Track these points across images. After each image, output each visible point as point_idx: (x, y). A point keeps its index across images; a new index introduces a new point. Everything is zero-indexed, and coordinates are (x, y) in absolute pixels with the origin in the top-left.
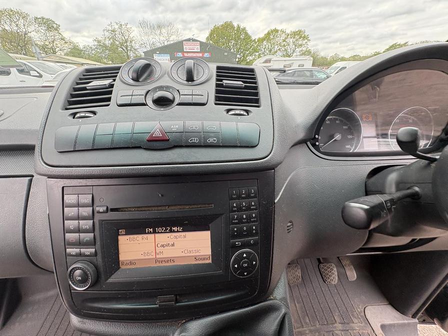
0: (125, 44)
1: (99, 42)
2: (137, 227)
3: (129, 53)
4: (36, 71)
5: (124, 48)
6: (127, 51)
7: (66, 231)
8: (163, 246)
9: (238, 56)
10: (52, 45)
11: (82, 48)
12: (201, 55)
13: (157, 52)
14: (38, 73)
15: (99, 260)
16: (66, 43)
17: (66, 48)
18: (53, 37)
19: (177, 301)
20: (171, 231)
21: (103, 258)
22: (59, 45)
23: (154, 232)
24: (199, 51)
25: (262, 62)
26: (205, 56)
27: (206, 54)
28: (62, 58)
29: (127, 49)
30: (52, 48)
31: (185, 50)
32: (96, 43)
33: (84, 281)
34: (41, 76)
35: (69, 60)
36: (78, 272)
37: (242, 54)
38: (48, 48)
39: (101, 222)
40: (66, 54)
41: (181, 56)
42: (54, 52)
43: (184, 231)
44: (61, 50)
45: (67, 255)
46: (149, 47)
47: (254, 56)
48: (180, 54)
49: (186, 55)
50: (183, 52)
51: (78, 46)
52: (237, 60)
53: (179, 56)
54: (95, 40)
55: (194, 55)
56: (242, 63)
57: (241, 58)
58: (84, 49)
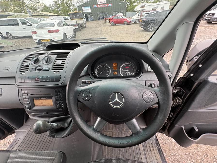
0: (68, 2)
1: (56, 2)
2: (37, 98)
3: (70, 7)
4: (29, 23)
5: (68, 5)
6: (70, 6)
7: (24, 98)
8: (43, 102)
9: (128, 4)
10: (35, 6)
11: (48, 7)
12: (106, 5)
13: (84, 6)
14: (30, 24)
15: (30, 104)
16: (41, 4)
17: (41, 7)
18: (34, 2)
19: (47, 114)
20: (44, 99)
21: (31, 104)
22: (38, 6)
23: (41, 99)
24: (106, 3)
25: (140, 7)
26: (109, 6)
27: (109, 5)
28: (40, 13)
29: (69, 5)
30: (35, 7)
31: (98, 3)
32: (54, 3)
33: (28, 108)
34: (31, 25)
35: (43, 14)
36: (27, 107)
37: (130, 2)
38: (33, 8)
39: (30, 97)
40: (42, 11)
41: (96, 7)
42: (36, 10)
43: (47, 99)
44: (39, 9)
45: (25, 103)
46: (80, 3)
47: (137, 3)
48: (96, 6)
49: (99, 6)
50: (97, 4)
51: (46, 6)
52: (126, 7)
53: (95, 7)
54: (54, 1)
55: (103, 6)
56: (130, 7)
57: (129, 5)
58: (49, 7)
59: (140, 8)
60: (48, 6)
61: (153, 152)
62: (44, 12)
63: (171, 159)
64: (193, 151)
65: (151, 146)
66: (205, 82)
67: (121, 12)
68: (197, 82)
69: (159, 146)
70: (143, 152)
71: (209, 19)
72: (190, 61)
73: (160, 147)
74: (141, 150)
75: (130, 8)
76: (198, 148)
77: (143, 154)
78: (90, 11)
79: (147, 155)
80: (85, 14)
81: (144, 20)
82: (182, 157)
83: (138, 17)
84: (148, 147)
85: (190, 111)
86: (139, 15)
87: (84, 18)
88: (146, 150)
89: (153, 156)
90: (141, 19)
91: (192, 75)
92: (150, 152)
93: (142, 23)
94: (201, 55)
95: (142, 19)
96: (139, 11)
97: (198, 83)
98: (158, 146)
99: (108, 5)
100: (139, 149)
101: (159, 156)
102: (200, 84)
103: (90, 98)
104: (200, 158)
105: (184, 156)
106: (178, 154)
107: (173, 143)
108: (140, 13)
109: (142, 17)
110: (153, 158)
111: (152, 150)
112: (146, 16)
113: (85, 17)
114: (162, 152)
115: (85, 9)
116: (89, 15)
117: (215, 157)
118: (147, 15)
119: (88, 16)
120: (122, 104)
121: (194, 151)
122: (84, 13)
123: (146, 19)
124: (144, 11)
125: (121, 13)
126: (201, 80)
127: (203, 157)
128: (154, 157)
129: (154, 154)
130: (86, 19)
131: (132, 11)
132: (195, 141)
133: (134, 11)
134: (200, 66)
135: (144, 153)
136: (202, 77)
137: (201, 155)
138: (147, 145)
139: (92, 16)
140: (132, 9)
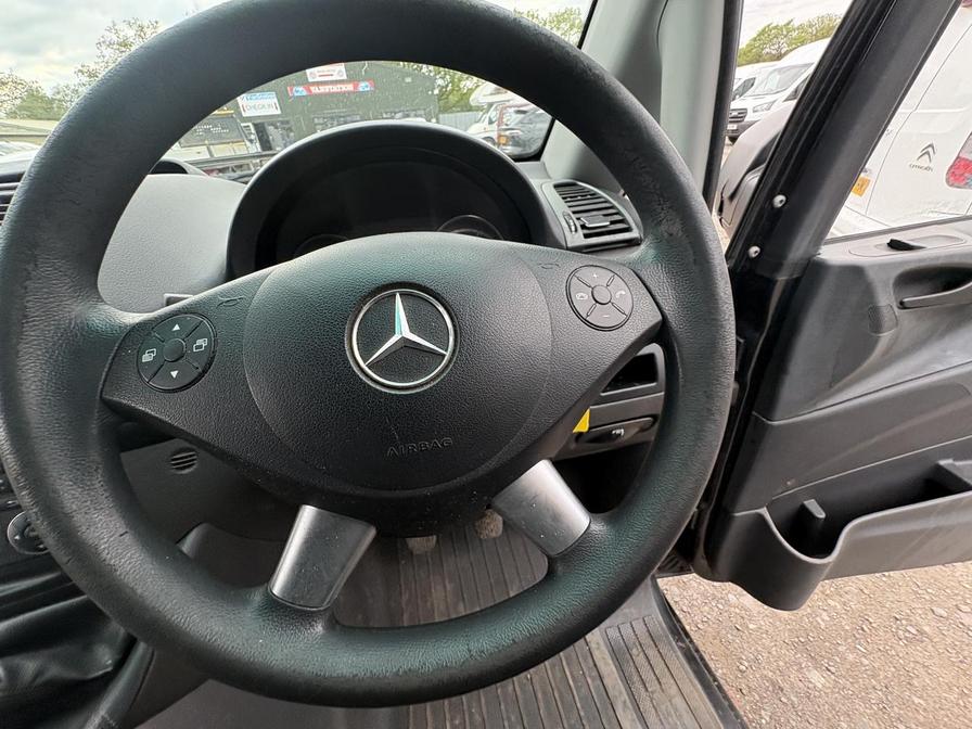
1: (92, 74)
9: (440, 82)
12: (350, 87)
24: (345, 77)
25: (489, 93)
26: (361, 89)
27: (362, 84)
31: (309, 80)
32: (85, 79)
35: (19, 127)
37: (448, 77)
40: (12, 115)
41: (305, 93)
48: (300, 89)
49: (315, 90)
50: (307, 84)
51: (37, 91)
52: (436, 92)
53: (299, 94)
54: (81, 71)
55: (335, 89)
56: (451, 97)
57: (447, 86)
58: (58, 97)
59: (491, 94)
60: (49, 94)
61: (667, 680)
62: (24, 118)
63: (744, 691)
64: (818, 619)
65: (652, 653)
66: (814, 270)
67: (419, 112)
68: (782, 278)
69: (687, 641)
70: (621, 693)
71: (735, 128)
72: (732, 197)
73: (691, 641)
74: (614, 688)
75: (453, 99)
76: (830, 601)
77: (625, 702)
78: (279, 112)
79: (646, 705)
80: (255, 125)
81: (513, 137)
82: (786, 663)
83: (489, 128)
84: (640, 660)
85: (779, 426)
86: (491, 122)
87: (251, 141)
88: (636, 678)
89: (670, 701)
90: (503, 133)
91: (754, 250)
92: (653, 686)
93: (509, 148)
94: (764, 166)
95: (508, 133)
96: (491, 105)
97: (787, 282)
98: (683, 642)
99: (356, 87)
100: (599, 682)
101: (697, 690)
102: (793, 286)
103: (205, 359)
104: (850, 641)
105: (790, 655)
106: (767, 655)
107: (737, 611)
108: (493, 114)
109: (504, 127)
110: (676, 710)
111: (660, 667)
112: (521, 122)
113: (253, 137)
114: (706, 666)
115: (251, 103)
116: (276, 128)
117: (897, 619)
118: (522, 116)
119: (271, 129)
120: (448, 354)
121: (820, 621)
122: (249, 119)
123: (521, 133)
124: (510, 107)
125: (421, 116)
126: (796, 264)
127: (857, 636)
128: (678, 701)
129: (675, 687)
130: (261, 144)
131: (462, 111)
132: (824, 565)
133: (470, 109)
134: (779, 200)
135: (628, 701)
136: (797, 252)
137: (847, 628)
138: (634, 652)
139: (292, 134)
140: (462, 103)
